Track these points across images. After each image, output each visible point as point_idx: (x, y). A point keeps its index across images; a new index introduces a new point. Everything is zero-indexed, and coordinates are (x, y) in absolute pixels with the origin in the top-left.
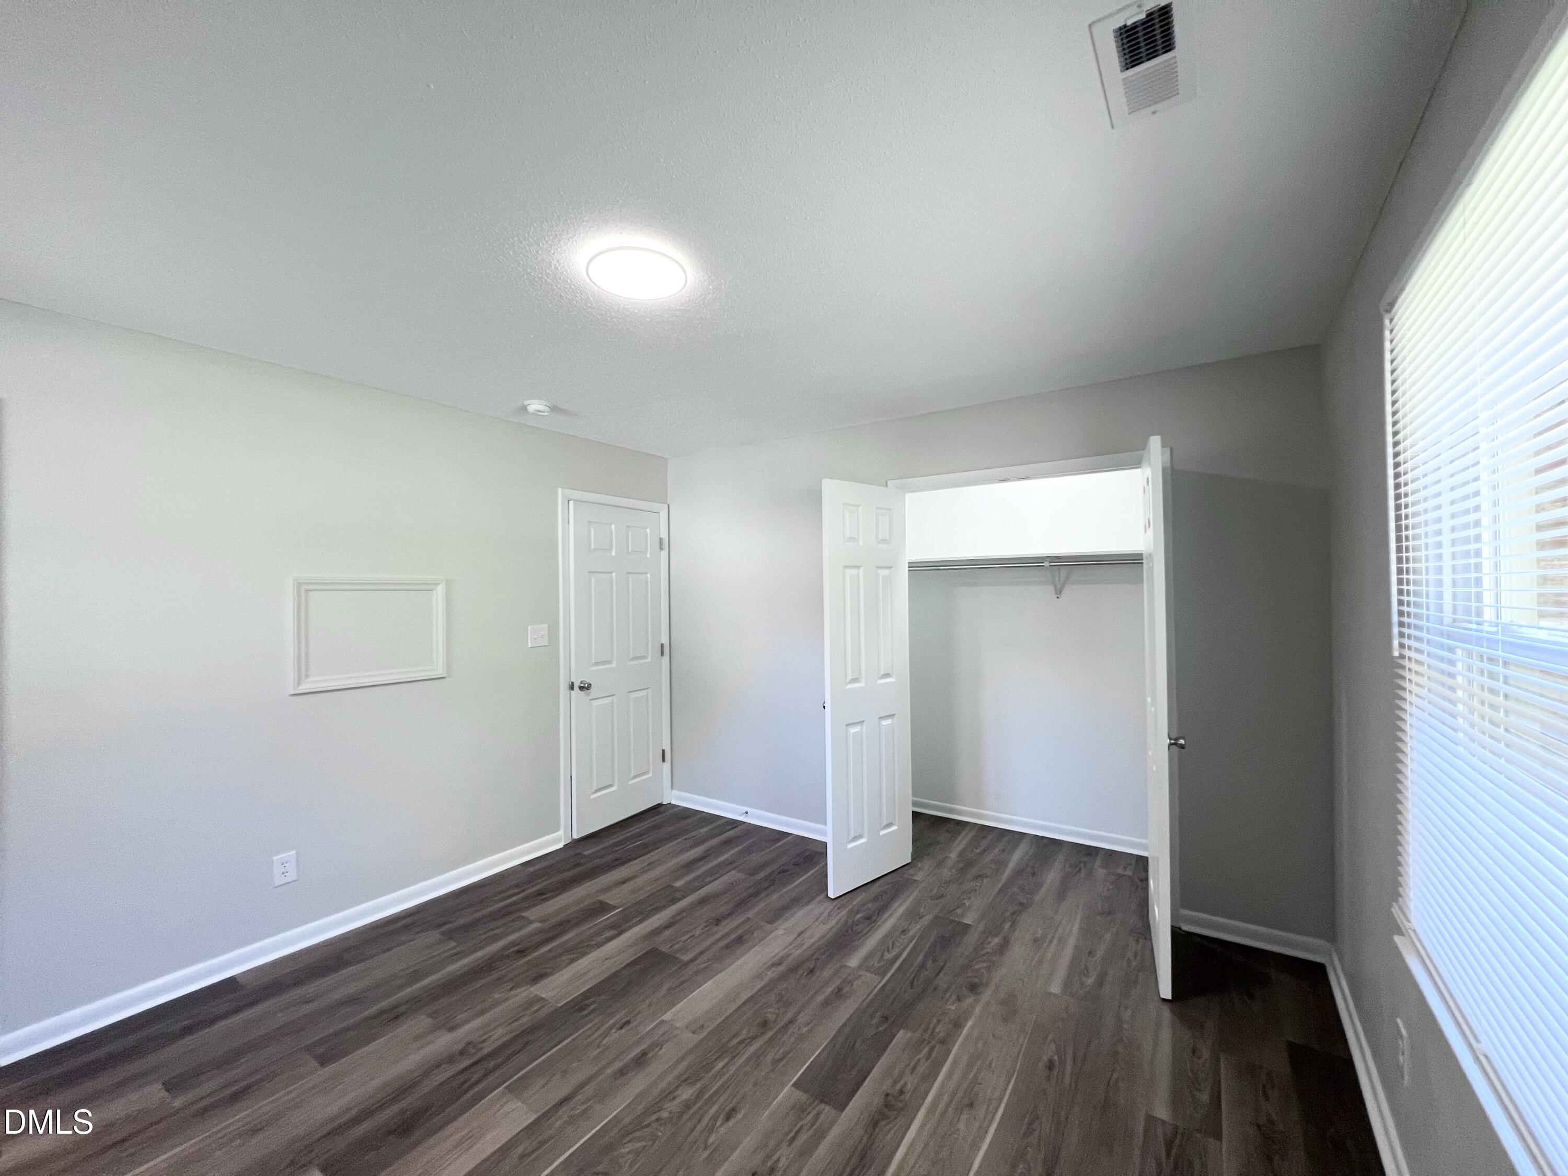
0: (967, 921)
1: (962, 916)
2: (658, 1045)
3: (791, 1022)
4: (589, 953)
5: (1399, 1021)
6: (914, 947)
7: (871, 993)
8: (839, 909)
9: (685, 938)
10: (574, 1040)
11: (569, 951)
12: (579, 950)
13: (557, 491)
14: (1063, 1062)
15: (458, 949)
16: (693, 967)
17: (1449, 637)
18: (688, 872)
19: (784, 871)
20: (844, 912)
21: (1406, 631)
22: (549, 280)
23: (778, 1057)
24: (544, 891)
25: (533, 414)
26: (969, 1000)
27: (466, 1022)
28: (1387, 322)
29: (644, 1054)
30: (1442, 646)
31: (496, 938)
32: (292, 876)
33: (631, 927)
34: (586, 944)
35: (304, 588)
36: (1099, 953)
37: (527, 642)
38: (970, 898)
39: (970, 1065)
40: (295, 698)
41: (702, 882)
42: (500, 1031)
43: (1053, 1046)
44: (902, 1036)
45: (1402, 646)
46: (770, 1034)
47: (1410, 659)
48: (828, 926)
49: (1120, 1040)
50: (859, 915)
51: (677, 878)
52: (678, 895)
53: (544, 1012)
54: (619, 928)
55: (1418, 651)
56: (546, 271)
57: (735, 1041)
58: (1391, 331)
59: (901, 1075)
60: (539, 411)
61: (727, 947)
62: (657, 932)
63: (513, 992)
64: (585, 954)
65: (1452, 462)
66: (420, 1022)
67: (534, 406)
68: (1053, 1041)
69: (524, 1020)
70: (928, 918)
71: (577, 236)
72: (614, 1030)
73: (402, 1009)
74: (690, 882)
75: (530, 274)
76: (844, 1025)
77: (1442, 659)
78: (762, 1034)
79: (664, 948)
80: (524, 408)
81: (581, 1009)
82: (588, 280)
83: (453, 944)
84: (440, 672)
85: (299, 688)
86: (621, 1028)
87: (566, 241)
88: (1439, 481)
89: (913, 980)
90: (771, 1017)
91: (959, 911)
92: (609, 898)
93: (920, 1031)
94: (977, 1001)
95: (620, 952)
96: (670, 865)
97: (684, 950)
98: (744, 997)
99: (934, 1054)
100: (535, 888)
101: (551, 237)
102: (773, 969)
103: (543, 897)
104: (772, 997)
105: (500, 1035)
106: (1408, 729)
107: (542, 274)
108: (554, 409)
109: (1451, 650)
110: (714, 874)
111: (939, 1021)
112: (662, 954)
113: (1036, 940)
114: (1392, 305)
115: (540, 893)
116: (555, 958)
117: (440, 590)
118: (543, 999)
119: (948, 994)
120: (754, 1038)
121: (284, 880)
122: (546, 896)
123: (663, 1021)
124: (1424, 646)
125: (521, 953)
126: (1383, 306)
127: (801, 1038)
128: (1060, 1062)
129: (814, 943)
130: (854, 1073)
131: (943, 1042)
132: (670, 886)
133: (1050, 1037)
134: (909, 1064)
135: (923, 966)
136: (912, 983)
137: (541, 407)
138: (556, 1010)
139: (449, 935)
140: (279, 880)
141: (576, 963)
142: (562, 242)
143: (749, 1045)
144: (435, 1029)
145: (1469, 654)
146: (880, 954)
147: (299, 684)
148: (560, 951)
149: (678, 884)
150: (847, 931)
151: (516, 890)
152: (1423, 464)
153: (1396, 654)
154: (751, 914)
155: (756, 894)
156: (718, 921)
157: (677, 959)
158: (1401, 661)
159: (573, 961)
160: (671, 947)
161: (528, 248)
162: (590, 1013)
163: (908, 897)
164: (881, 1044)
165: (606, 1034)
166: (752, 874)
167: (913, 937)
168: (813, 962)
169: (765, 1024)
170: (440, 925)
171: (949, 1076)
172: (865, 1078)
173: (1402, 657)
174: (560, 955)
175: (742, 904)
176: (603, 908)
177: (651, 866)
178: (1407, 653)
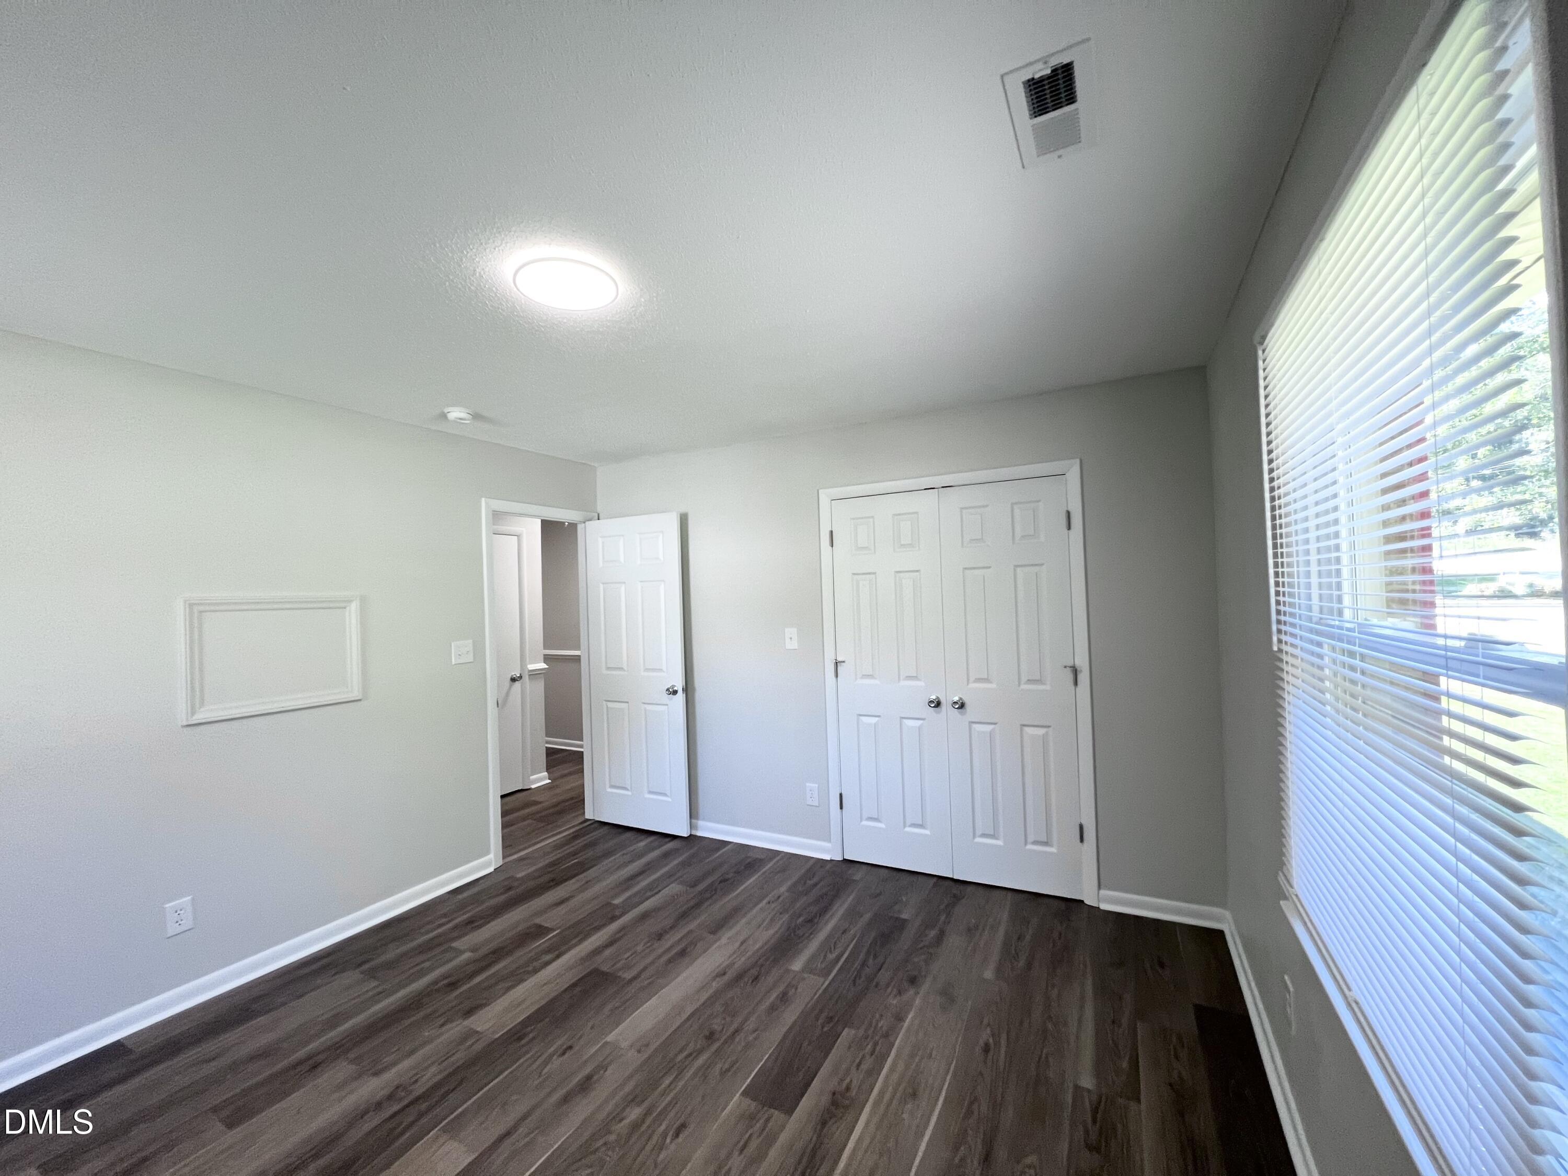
0: (904, 916)
1: (900, 912)
2: (602, 1067)
3: (737, 1031)
4: (526, 980)
5: (1286, 977)
6: (855, 947)
7: (816, 994)
8: (781, 914)
9: (628, 954)
10: (511, 1073)
11: (503, 979)
12: (517, 977)
13: (480, 502)
14: (997, 1044)
15: (380, 989)
16: (636, 985)
17: (1318, 633)
18: (627, 889)
19: (725, 880)
20: (786, 917)
21: (1283, 628)
22: (472, 288)
23: (727, 1066)
24: (474, 919)
25: (454, 421)
26: (912, 992)
27: (394, 1064)
28: (1260, 352)
29: (589, 1078)
30: (1312, 642)
31: (422, 974)
32: (187, 923)
33: (569, 949)
34: (521, 971)
35: (196, 609)
36: (1028, 938)
37: (451, 659)
38: (907, 893)
39: (912, 1056)
40: (189, 729)
41: (643, 896)
42: (433, 1069)
43: (988, 1031)
44: (847, 1034)
45: (1280, 641)
46: (716, 1046)
47: (1287, 653)
48: (771, 932)
49: (1050, 1017)
50: (801, 919)
51: (616, 896)
52: (617, 913)
53: (479, 1047)
54: (557, 950)
55: (1292, 645)
56: (470, 279)
57: (681, 1057)
58: (1264, 361)
59: (848, 1071)
60: (461, 419)
61: (670, 961)
62: (597, 951)
63: (444, 1029)
64: (522, 981)
65: (1315, 468)
66: (342, 1070)
67: (455, 413)
68: (989, 1025)
69: (458, 1056)
70: (867, 916)
71: (504, 245)
72: (555, 1057)
73: (321, 1057)
74: (629, 898)
75: (453, 281)
76: (791, 1028)
77: (1313, 654)
78: (709, 1046)
79: (605, 968)
80: (444, 416)
81: (520, 1039)
82: (515, 289)
83: (374, 983)
84: (356, 694)
85: (194, 718)
86: (564, 1054)
87: (492, 250)
88: (1305, 485)
89: (855, 978)
90: (717, 1027)
91: (897, 908)
92: (543, 921)
93: (864, 1027)
94: (917, 993)
95: (559, 975)
96: (608, 882)
97: (628, 967)
98: (689, 1010)
99: (878, 1048)
100: (465, 917)
101: (476, 245)
102: (718, 979)
103: (473, 925)
104: (718, 1007)
105: (431, 1076)
106: (1287, 715)
107: (465, 281)
108: (476, 417)
109: (1319, 645)
110: (653, 889)
111: (881, 1016)
112: (604, 974)
113: (969, 930)
114: (1264, 338)
115: (470, 922)
116: (490, 987)
117: (354, 607)
118: (477, 1032)
119: (889, 990)
120: (700, 1052)
121: (179, 929)
122: (476, 924)
123: (606, 1043)
124: (1297, 642)
125: (453, 985)
126: (1257, 338)
127: (748, 1046)
128: (995, 1044)
129: (758, 950)
130: (801, 1074)
131: (886, 1036)
132: (608, 904)
133: (986, 1021)
134: (854, 1061)
135: (864, 964)
136: (854, 981)
137: (463, 415)
138: (493, 1042)
139: (372, 974)
140: (172, 929)
141: (511, 992)
142: (487, 250)
143: (696, 1058)
144: (358, 1076)
145: (1334, 649)
146: (822, 955)
147: (193, 713)
148: (493, 981)
149: (616, 901)
150: (790, 935)
151: (444, 920)
152: (1292, 470)
153: (1275, 648)
154: (693, 925)
155: (698, 905)
156: (660, 936)
157: (620, 977)
158: (1279, 655)
159: (509, 989)
160: (613, 966)
161: (450, 255)
162: (528, 1043)
163: (849, 896)
164: (826, 1044)
165: (546, 1063)
166: (693, 886)
167: (855, 936)
168: (758, 969)
169: (711, 1037)
170: (360, 965)
171: (892, 1070)
172: (815, 1076)
173: (1280, 650)
174: (496, 984)
175: (684, 916)
176: (541, 931)
177: (588, 884)
178: (1284, 647)
